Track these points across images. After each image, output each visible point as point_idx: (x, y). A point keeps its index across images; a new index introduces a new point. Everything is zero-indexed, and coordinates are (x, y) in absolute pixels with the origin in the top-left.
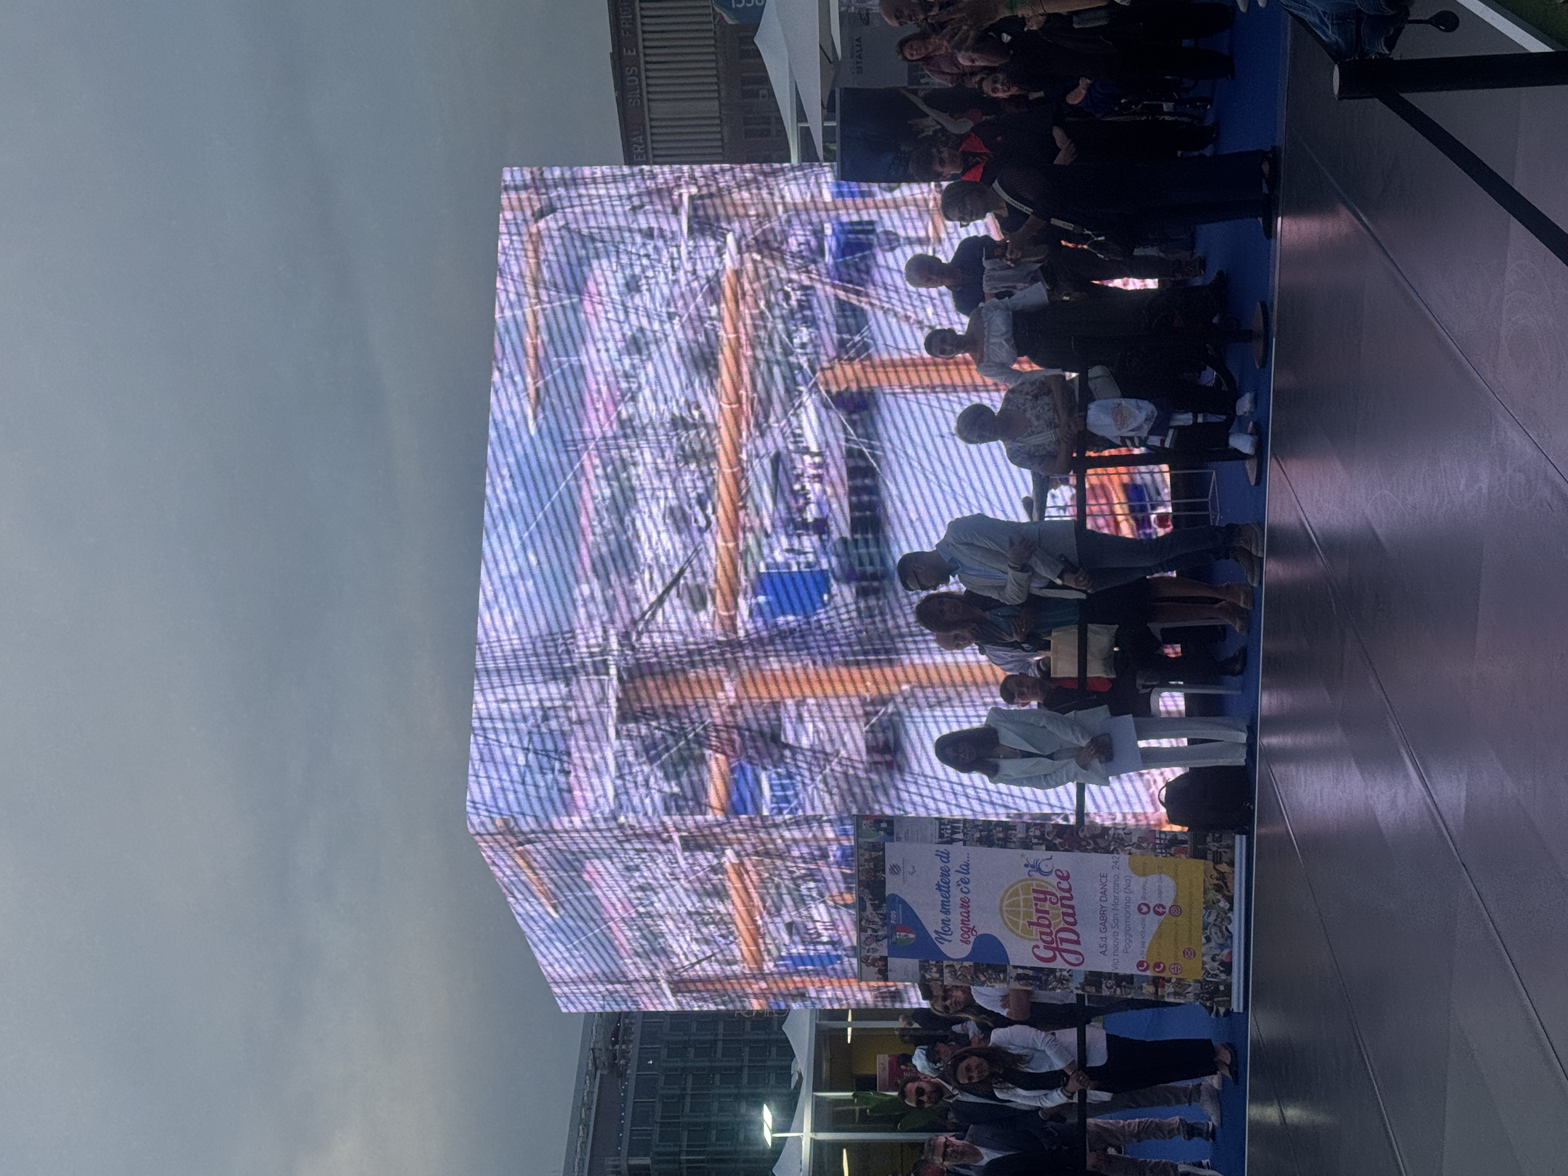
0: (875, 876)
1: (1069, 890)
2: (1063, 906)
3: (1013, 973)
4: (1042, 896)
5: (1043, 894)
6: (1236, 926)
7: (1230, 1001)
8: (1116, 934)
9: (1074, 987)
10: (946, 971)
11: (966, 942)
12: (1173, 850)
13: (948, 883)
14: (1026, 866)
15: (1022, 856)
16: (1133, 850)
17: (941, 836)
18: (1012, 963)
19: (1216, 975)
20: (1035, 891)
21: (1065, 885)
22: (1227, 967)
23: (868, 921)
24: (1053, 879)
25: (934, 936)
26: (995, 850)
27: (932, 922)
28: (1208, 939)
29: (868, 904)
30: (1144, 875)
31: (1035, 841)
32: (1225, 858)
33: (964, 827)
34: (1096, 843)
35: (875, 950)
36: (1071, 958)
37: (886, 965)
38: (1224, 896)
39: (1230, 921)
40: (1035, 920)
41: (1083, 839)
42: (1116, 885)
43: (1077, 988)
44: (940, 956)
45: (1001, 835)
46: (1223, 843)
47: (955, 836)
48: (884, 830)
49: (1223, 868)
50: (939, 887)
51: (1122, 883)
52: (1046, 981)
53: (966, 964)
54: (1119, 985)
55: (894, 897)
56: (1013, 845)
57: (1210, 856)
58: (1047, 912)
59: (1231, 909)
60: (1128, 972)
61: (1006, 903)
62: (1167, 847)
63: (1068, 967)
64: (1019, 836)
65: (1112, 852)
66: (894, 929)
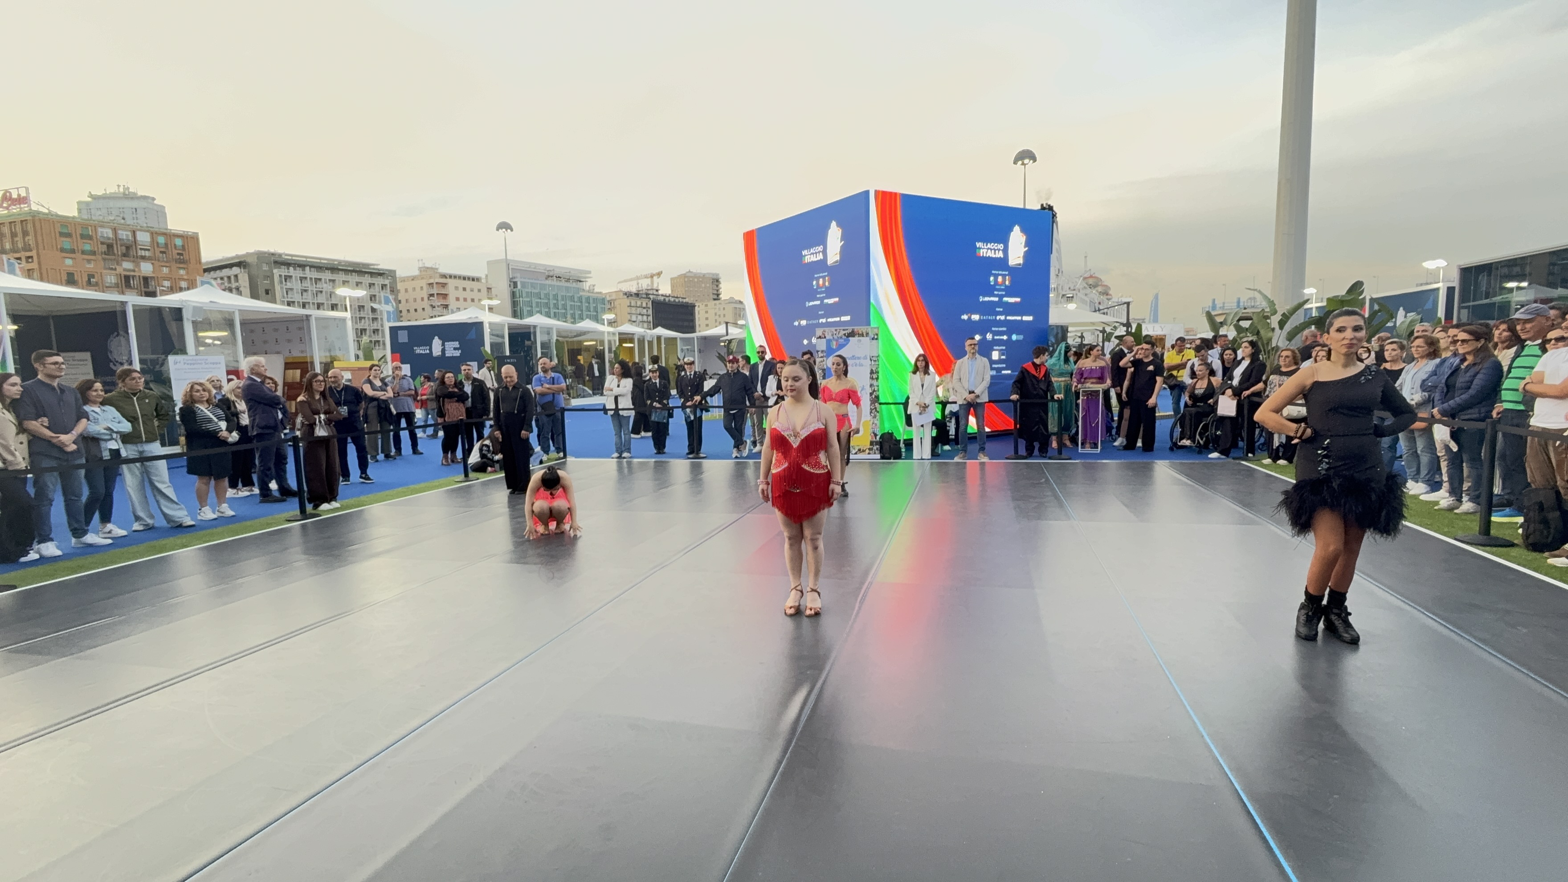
12: (872, 435)
16: (872, 422)
17: (873, 357)
23: (839, 332)
26: (869, 375)
29: (846, 332)
31: (873, 388)
32: (871, 452)
34: (873, 409)
35: (828, 334)
37: (823, 338)
41: (874, 404)
45: (874, 377)
46: (876, 452)
47: (873, 361)
48: (874, 337)
49: (867, 451)
50: (853, 356)
57: (871, 447)
64: (875, 383)
66: (837, 341)
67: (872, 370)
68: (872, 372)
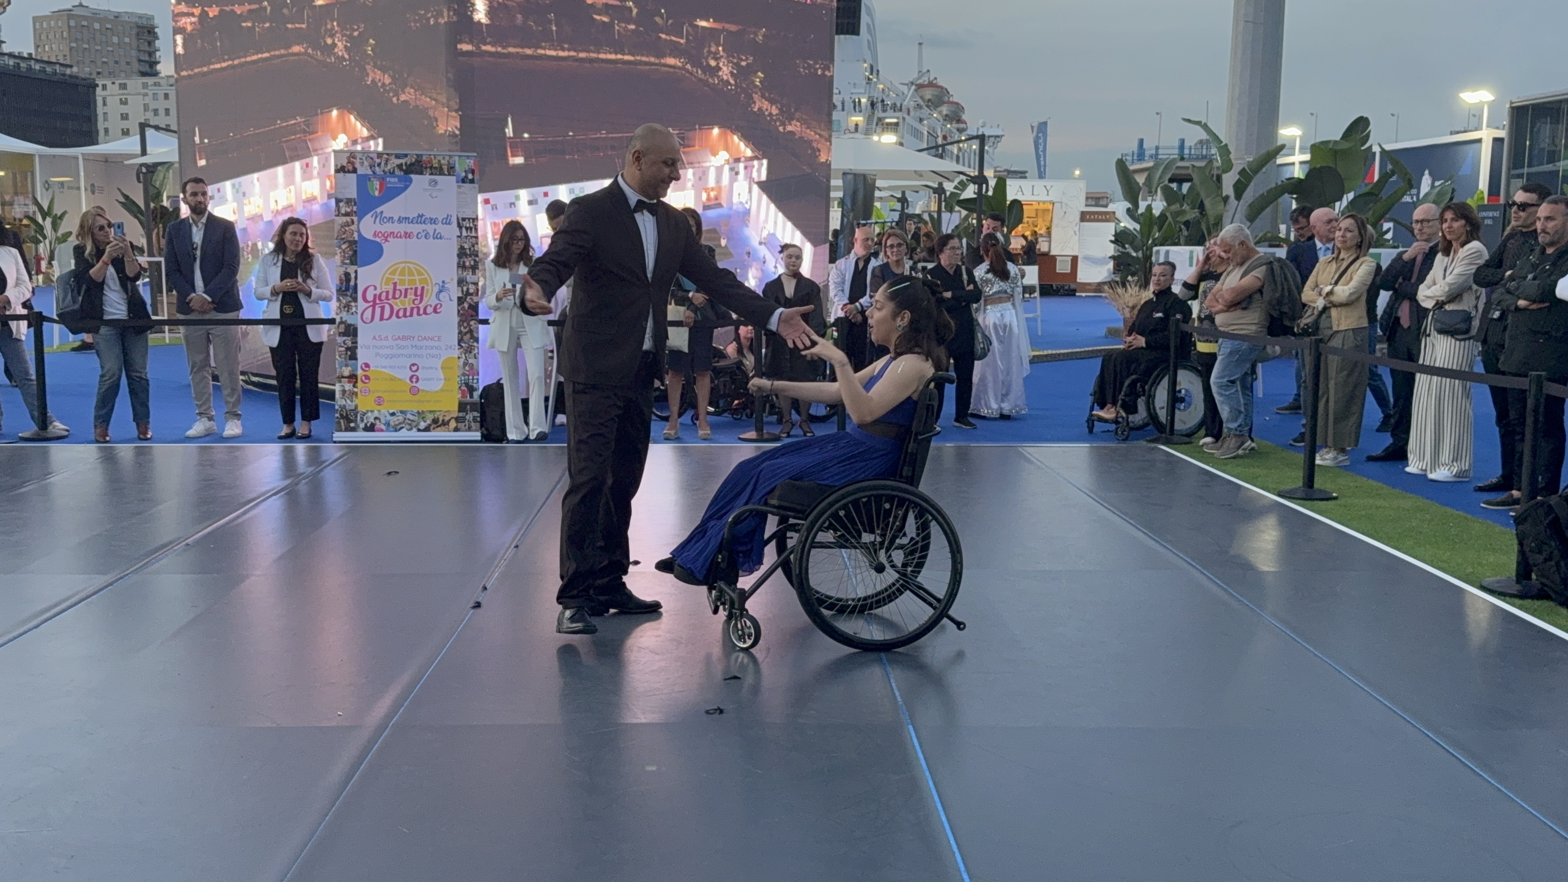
0: (426, 168)
1: (425, 313)
2: (412, 309)
3: (351, 269)
4: (419, 293)
5: (420, 294)
6: (404, 434)
7: (341, 431)
8: (391, 347)
9: (345, 316)
10: (348, 219)
11: (375, 235)
12: (464, 388)
13: (424, 222)
14: (443, 282)
15: (452, 280)
16: (462, 360)
17: (464, 219)
18: (360, 270)
19: (362, 421)
20: (423, 288)
21: (430, 310)
22: (371, 428)
23: (387, 161)
24: (434, 301)
25: (379, 210)
26: (456, 259)
27: (390, 209)
28: (393, 414)
29: (403, 161)
30: (442, 368)
31: (465, 289)
32: (461, 425)
33: (472, 237)
34: (466, 333)
35: (362, 164)
36: (368, 314)
37: (349, 172)
38: (430, 425)
39: (410, 429)
40: (398, 287)
41: (469, 324)
42: (432, 348)
43: (341, 318)
44: (361, 215)
45: (467, 264)
46: (473, 424)
47: (464, 230)
48: (466, 177)
49: (453, 424)
50: (420, 216)
51: (435, 352)
52: (347, 295)
53: (356, 235)
54: (348, 349)
55: (411, 181)
56: (460, 272)
57: (461, 414)
58: (406, 296)
59: (419, 430)
60: (359, 356)
61: (411, 266)
62: (467, 385)
63: (360, 312)
64: (468, 277)
65: (459, 345)
67: (462, 248)
68: (462, 253)
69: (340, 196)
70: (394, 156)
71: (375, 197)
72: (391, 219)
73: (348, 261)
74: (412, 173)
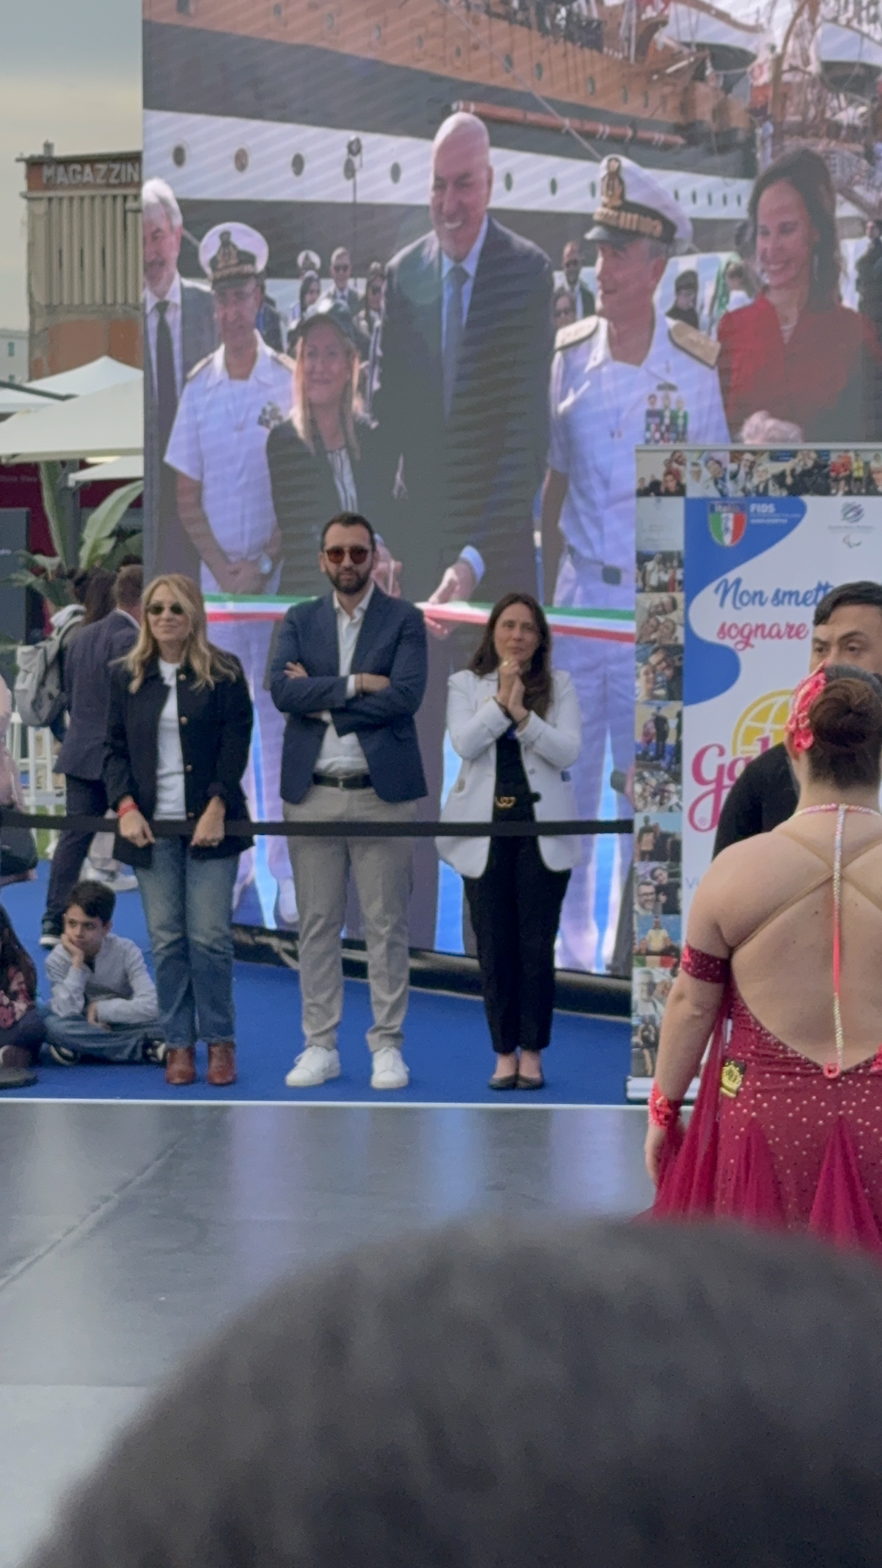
0: (837, 480)
10: (664, 597)
11: (723, 631)
18: (688, 711)
23: (752, 465)
25: (731, 576)
27: (755, 573)
29: (786, 466)
35: (697, 475)
36: (705, 810)
44: (692, 588)
52: (658, 768)
53: (680, 633)
54: (659, 889)
55: (802, 509)
63: (686, 805)
66: (741, 509)
69: (649, 548)
70: (766, 456)
71: (723, 549)
72: (758, 597)
73: (661, 692)
74: (806, 491)
